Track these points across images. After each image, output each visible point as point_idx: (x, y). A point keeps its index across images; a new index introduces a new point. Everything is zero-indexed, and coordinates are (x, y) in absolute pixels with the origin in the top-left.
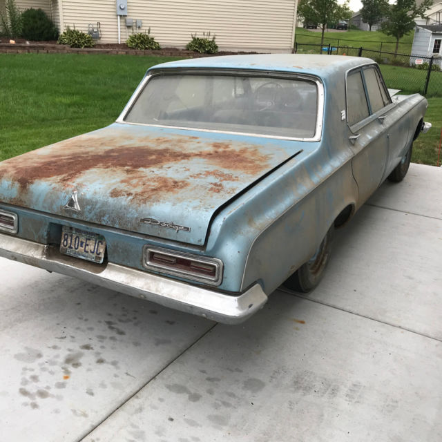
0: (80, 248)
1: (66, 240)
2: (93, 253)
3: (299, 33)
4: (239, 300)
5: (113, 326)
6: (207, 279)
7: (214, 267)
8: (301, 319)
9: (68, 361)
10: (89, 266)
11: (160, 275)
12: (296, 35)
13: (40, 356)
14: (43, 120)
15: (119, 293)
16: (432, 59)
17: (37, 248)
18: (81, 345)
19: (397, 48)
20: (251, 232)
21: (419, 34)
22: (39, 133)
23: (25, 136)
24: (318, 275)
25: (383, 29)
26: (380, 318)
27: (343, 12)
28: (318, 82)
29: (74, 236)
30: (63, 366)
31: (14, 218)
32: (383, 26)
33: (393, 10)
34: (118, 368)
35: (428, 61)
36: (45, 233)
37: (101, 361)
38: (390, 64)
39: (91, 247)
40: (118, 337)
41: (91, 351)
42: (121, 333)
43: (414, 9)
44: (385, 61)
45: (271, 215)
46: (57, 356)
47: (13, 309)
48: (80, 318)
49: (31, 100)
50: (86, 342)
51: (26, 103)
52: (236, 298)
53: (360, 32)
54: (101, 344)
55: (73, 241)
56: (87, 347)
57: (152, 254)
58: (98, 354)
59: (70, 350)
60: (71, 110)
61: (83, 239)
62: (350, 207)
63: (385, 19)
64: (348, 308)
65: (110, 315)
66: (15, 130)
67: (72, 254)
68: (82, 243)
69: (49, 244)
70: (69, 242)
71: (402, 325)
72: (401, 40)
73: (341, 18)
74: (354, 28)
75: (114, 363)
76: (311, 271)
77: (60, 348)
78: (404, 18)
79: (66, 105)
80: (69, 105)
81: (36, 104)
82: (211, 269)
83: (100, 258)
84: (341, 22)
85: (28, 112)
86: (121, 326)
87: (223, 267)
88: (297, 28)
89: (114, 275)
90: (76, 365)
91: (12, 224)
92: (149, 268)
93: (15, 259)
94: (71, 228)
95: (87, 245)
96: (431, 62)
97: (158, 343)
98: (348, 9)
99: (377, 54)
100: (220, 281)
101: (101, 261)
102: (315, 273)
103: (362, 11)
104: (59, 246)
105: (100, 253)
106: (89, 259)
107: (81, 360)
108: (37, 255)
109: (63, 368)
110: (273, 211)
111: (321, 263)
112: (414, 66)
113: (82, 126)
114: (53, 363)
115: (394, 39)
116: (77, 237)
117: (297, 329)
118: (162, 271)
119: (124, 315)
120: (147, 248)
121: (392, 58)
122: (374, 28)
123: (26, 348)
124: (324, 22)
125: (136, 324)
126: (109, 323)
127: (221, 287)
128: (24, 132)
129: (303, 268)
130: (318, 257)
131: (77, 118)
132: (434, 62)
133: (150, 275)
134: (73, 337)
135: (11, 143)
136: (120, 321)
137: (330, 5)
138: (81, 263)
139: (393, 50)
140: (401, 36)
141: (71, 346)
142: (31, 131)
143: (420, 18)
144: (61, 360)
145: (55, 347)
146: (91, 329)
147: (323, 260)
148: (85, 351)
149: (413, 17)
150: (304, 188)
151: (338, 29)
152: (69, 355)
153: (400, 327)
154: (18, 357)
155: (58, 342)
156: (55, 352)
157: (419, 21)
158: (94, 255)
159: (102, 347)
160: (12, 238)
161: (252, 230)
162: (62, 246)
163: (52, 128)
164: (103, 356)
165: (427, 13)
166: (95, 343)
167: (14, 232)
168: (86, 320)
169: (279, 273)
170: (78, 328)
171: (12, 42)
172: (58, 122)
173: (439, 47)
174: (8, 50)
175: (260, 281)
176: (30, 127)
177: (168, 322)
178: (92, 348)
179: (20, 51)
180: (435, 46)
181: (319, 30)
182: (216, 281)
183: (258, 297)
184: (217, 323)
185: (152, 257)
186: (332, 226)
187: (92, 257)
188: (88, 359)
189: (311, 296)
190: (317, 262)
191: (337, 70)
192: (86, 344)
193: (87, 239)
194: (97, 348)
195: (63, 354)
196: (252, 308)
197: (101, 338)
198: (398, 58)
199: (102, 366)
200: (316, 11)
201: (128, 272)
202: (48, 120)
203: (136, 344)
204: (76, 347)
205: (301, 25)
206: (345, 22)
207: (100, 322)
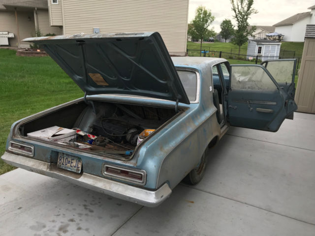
0: (68, 164)
1: (60, 160)
2: (75, 167)
3: (189, 44)
4: (155, 193)
5: (87, 207)
6: (138, 181)
7: (142, 175)
8: (192, 201)
9: (61, 229)
10: (73, 175)
11: (112, 179)
12: (187, 45)
13: (44, 227)
14: (53, 91)
15: (89, 190)
16: (257, 56)
17: (44, 165)
18: (69, 219)
19: (239, 50)
20: (162, 154)
21: (250, 44)
22: (51, 98)
23: (43, 101)
24: (201, 175)
25: (232, 41)
26: (235, 198)
27: (212, 33)
28: (197, 73)
29: (65, 158)
30: (58, 232)
31: (32, 148)
32: (232, 40)
33: (236, 32)
34: (89, 232)
35: (255, 58)
36: (49, 157)
37: (79, 229)
38: (237, 59)
39: (74, 164)
40: (90, 214)
41: (74, 222)
42: (91, 211)
43: (247, 31)
44: (234, 57)
45: (173, 144)
46: (54, 227)
47: (31, 199)
48: (69, 203)
49: (47, 81)
50: (71, 217)
51: (44, 82)
52: (154, 192)
53: (221, 43)
54: (80, 218)
55: (64, 160)
56: (72, 220)
57: (107, 168)
58: (78, 224)
59: (62, 222)
60: (69, 85)
61: (70, 159)
62: (216, 137)
63: (233, 37)
64: (217, 193)
65: (85, 201)
66: (38, 97)
67: (63, 168)
68: (69, 161)
69: (51, 162)
70: (62, 161)
71: (247, 202)
72: (241, 47)
73: (210, 36)
74: (217, 41)
75: (87, 230)
76: (196, 173)
77: (56, 222)
78: (242, 36)
79: (66, 83)
80: (68, 84)
81: (50, 83)
82: (140, 176)
83: (79, 170)
84: (210, 38)
85: (46, 87)
86: (91, 207)
87: (147, 175)
88: (188, 41)
89: (86, 180)
90: (65, 232)
91: (31, 152)
92: (106, 175)
93: (32, 171)
94: (63, 154)
95: (72, 163)
96: (257, 59)
97: (112, 217)
98: (214, 32)
99: (230, 55)
100: (145, 183)
101: (80, 172)
102: (199, 174)
103: (221, 32)
104: (57, 163)
105: (79, 167)
106: (73, 171)
107: (68, 229)
108: (45, 168)
109: (57, 234)
110: (174, 142)
111: (202, 168)
112: (249, 60)
113: (74, 94)
114: (51, 231)
115: (238, 47)
116: (67, 158)
117: (189, 206)
118: (112, 177)
119: (94, 201)
120: (104, 165)
121: (237, 56)
122: (228, 41)
123: (37, 222)
124: (202, 38)
125: (100, 206)
126: (85, 206)
127: (146, 186)
128: (43, 98)
129: (192, 172)
130: (201, 164)
131: (72, 90)
132: (258, 58)
133: (106, 180)
134: (64, 215)
135: (36, 104)
136: (91, 204)
137: (204, 30)
138: (68, 173)
139: (237, 53)
140: (241, 45)
141: (62, 220)
142: (46, 98)
143: (250, 36)
144: (57, 229)
145: (53, 221)
146: (75, 209)
147: (203, 166)
148: (71, 223)
149: (247, 36)
150: (191, 129)
151: (209, 41)
152: (61, 226)
153: (246, 203)
154: (32, 228)
155: (55, 218)
156: (53, 224)
157: (250, 38)
158: (76, 169)
159: (81, 220)
160: (31, 159)
161: (162, 153)
162: (58, 163)
163: (58, 96)
164: (81, 226)
165: (254, 34)
166: (77, 218)
167: (32, 156)
168: (72, 204)
169: (178, 176)
170: (67, 209)
171: (38, 51)
172: (61, 92)
173: (261, 50)
174: (36, 55)
175: (168, 182)
176: (46, 95)
177: (118, 204)
178: (75, 221)
179: (42, 55)
180: (259, 50)
181: (199, 43)
182: (143, 183)
183: (166, 191)
184: (143, 206)
185: (107, 169)
186: (207, 147)
187: (74, 170)
188: (72, 227)
189: (197, 186)
190: (200, 168)
191: (207, 65)
192: (71, 218)
193: (72, 160)
194: (78, 221)
195: (58, 225)
196: (163, 198)
197: (80, 215)
198: (240, 56)
199: (80, 232)
200: (197, 33)
201: (94, 178)
202: (56, 91)
203: (100, 218)
204: (65, 220)
205: (190, 40)
206: (212, 38)
207: (80, 205)
